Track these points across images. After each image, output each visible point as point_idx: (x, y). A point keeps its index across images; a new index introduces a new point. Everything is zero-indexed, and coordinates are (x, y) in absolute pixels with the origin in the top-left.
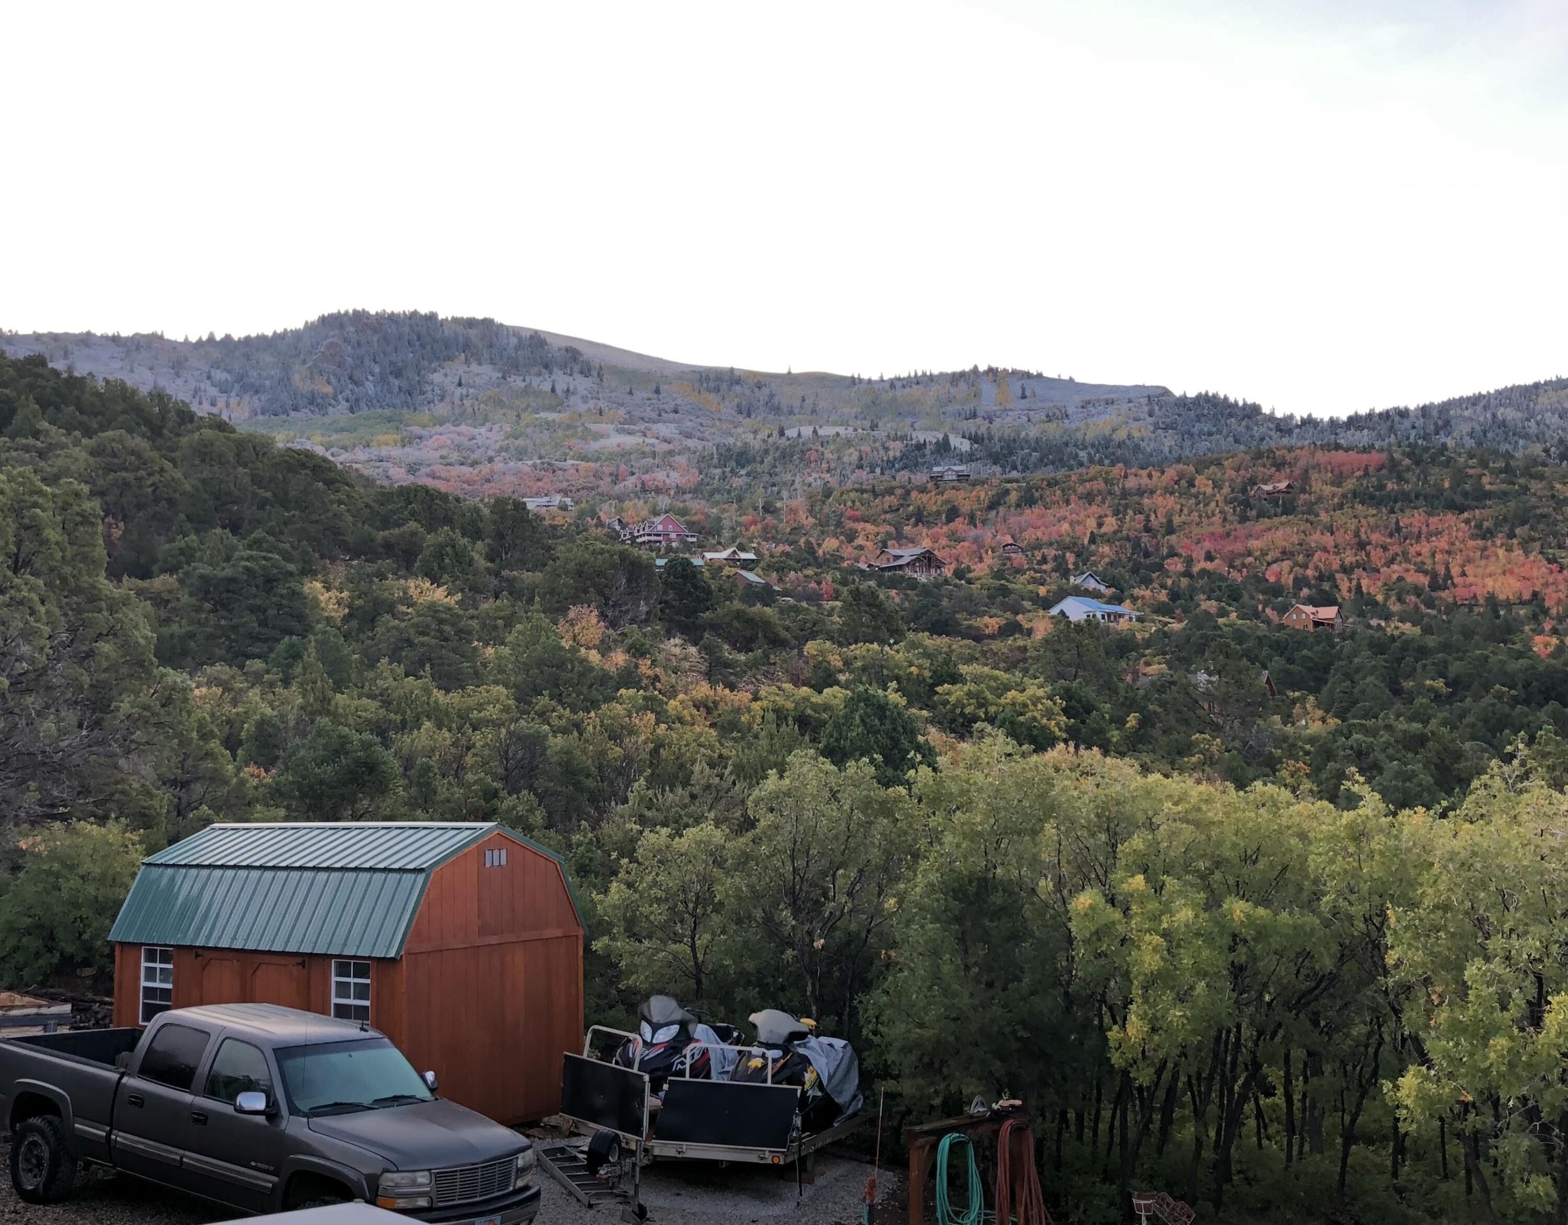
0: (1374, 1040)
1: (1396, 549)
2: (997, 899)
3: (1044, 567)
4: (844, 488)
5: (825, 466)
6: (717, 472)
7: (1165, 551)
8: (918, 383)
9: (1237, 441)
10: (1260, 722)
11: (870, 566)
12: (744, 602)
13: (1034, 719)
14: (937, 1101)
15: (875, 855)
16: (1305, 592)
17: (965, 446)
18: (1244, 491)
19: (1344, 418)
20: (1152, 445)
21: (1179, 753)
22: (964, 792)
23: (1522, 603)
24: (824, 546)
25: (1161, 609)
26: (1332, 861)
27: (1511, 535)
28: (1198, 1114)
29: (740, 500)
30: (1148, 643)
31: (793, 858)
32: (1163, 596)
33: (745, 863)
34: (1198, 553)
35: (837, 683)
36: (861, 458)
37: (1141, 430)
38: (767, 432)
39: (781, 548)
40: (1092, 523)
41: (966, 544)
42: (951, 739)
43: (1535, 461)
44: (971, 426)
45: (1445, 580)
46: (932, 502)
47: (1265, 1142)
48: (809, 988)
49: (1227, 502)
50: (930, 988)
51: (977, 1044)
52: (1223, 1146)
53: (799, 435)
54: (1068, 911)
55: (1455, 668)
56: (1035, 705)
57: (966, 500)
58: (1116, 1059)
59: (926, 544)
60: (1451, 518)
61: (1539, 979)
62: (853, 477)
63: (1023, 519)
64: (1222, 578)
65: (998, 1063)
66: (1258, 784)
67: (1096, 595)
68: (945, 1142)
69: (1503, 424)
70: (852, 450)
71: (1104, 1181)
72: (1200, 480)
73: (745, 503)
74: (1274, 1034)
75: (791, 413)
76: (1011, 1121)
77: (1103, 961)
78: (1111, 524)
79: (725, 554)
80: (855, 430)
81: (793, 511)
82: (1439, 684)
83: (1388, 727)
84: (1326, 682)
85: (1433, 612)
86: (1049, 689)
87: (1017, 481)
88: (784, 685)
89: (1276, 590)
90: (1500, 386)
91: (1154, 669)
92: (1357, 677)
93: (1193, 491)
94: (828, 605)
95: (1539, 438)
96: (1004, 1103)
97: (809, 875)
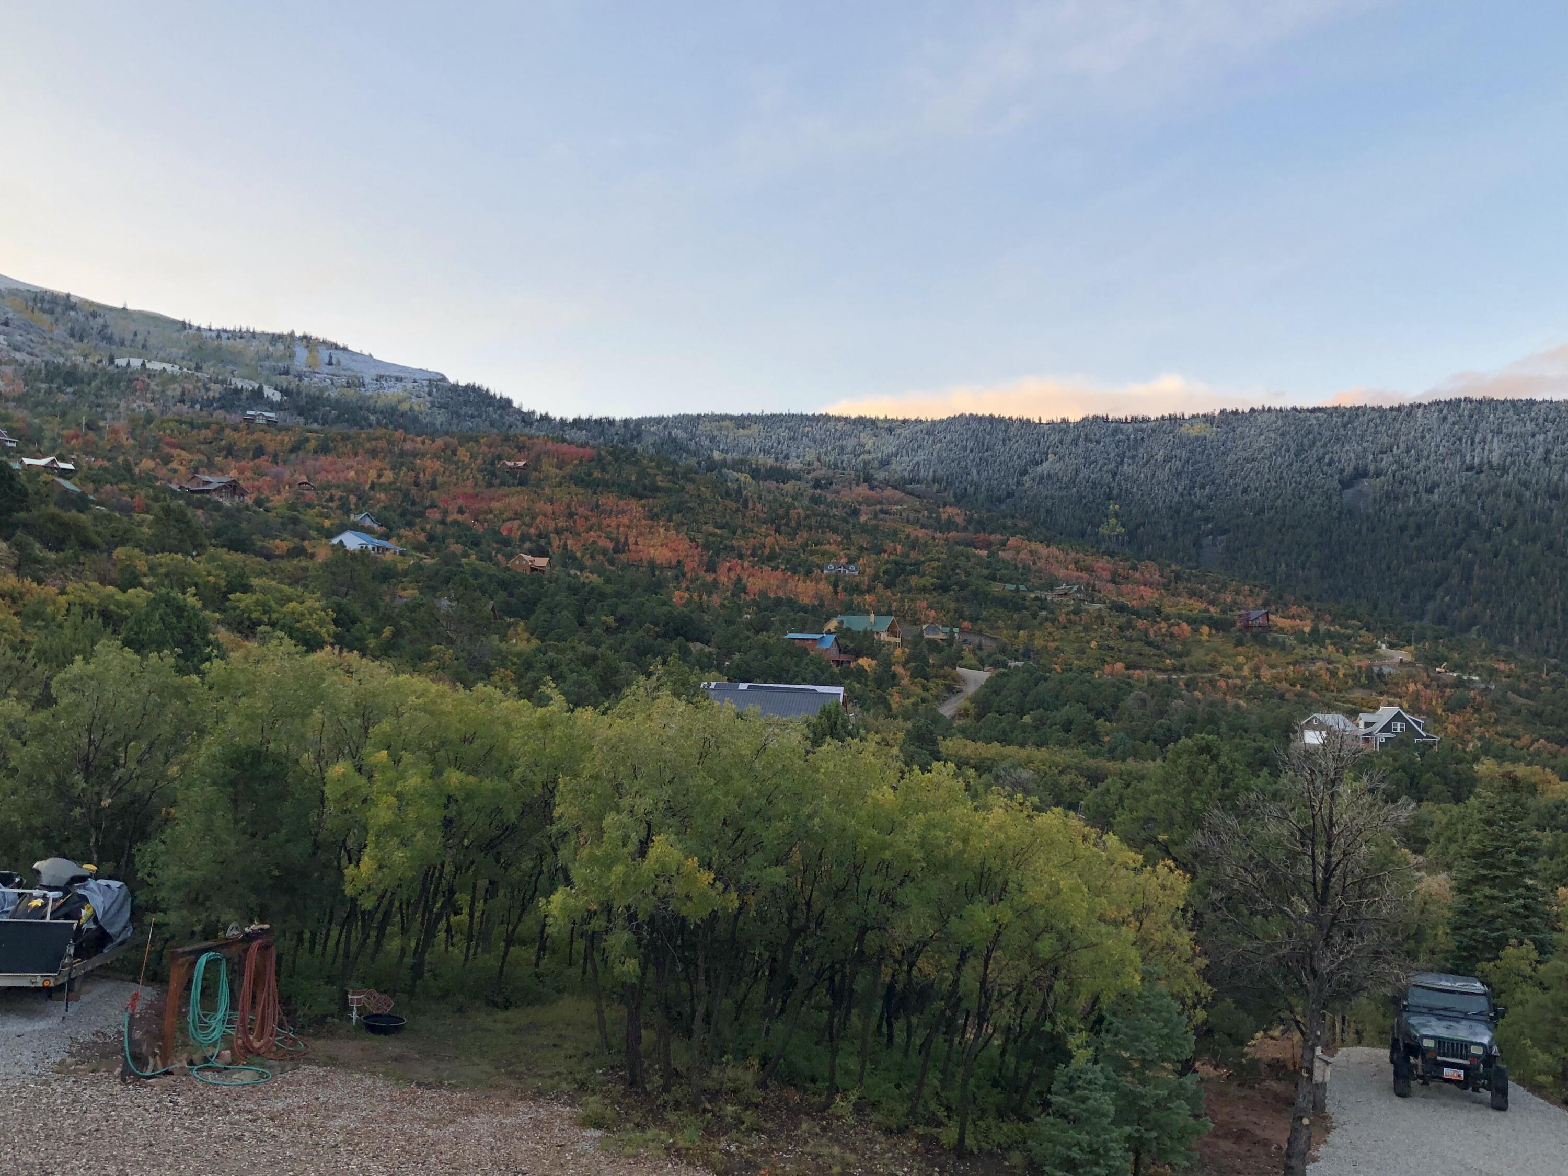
0: (536, 871)
1: (594, 520)
2: (268, 768)
3: (330, 504)
4: (165, 417)
5: (149, 395)
6: (44, 386)
7: (428, 503)
8: (241, 337)
9: (492, 425)
10: (483, 638)
11: (181, 487)
12: (62, 507)
13: (309, 626)
14: (198, 928)
15: (166, 730)
16: (527, 545)
17: (277, 397)
18: (492, 464)
19: (570, 419)
20: (428, 419)
21: (420, 659)
22: (249, 682)
23: (670, 567)
24: (141, 465)
25: (420, 548)
26: (525, 744)
27: (670, 520)
28: (404, 931)
29: (64, 414)
30: (406, 573)
31: (90, 731)
32: (422, 537)
33: (42, 735)
34: (453, 507)
35: (141, 585)
36: (183, 394)
37: (420, 405)
38: (97, 358)
39: (100, 462)
40: (373, 474)
41: (268, 478)
42: (237, 637)
43: (690, 470)
44: (283, 381)
45: (624, 546)
46: (242, 440)
47: (450, 948)
48: (93, 840)
49: (480, 471)
50: (203, 838)
51: (237, 882)
52: (419, 953)
53: (128, 364)
54: (323, 778)
55: (623, 609)
56: (311, 614)
57: (271, 441)
58: (349, 890)
59: (233, 474)
60: (633, 502)
61: (649, 825)
62: (174, 409)
63: (318, 463)
64: (470, 529)
65: (253, 897)
66: (480, 685)
67: (369, 531)
68: (203, 959)
69: (674, 440)
70: (176, 385)
71: (327, 983)
72: (461, 451)
73: (69, 417)
74: (468, 868)
75: (122, 343)
76: (259, 941)
77: (347, 816)
78: (388, 476)
79: (43, 462)
80: (181, 368)
81: (115, 431)
82: (610, 619)
83: (573, 648)
84: (534, 612)
85: (613, 568)
86: (324, 602)
87: (316, 432)
88: (91, 584)
89: (506, 542)
90: (676, 413)
91: (410, 592)
92: (556, 610)
93: (455, 459)
94: (137, 517)
95: (695, 454)
96: (255, 927)
97: (103, 746)
